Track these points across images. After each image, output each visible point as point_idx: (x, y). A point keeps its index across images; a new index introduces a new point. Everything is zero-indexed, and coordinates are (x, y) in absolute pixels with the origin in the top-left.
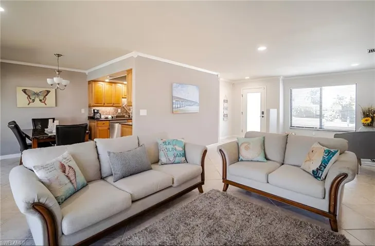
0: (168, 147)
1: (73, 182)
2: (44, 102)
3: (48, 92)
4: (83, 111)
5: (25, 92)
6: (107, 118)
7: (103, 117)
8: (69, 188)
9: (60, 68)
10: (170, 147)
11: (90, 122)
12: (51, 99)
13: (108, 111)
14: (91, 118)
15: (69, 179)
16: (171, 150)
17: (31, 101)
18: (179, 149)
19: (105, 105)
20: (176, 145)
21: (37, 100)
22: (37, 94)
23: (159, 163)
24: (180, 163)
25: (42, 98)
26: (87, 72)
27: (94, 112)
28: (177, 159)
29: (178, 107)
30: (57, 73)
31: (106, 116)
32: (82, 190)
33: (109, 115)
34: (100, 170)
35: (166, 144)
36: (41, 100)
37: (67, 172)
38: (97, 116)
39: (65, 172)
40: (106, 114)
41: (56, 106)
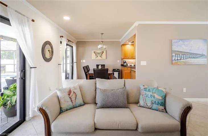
0: (147, 93)
1: (73, 101)
2: (101, 57)
3: (103, 52)
4: (118, 61)
5: (95, 53)
6: (131, 66)
7: (129, 65)
8: (70, 105)
9: (103, 40)
10: (149, 94)
11: (122, 67)
12: (104, 55)
13: (132, 62)
14: (122, 65)
15: (71, 99)
16: (149, 96)
17: (97, 56)
18: (158, 97)
19: (129, 58)
20: (155, 93)
21: (99, 56)
22: (99, 53)
23: (138, 105)
24: (157, 110)
25: (100, 55)
26: (120, 40)
27: (124, 62)
28: (155, 106)
29: (178, 60)
30: (101, 42)
32: (79, 107)
33: (133, 64)
34: (95, 98)
35: (146, 91)
36: (100, 56)
37: (71, 95)
38: (125, 64)
39: (69, 95)
40: (131, 64)
41: (106, 59)
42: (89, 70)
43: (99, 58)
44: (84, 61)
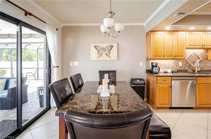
2: (109, 56)
4: (141, 64)
5: (96, 48)
6: (166, 73)
7: (162, 71)
13: (167, 64)
17: (100, 55)
19: (165, 58)
21: (104, 54)
22: (104, 49)
25: (107, 52)
27: (153, 66)
31: (166, 70)
33: (168, 68)
36: (106, 54)
38: (155, 70)
40: (165, 68)
41: (118, 59)
42: (82, 85)
43: (104, 57)
44: (76, 64)
